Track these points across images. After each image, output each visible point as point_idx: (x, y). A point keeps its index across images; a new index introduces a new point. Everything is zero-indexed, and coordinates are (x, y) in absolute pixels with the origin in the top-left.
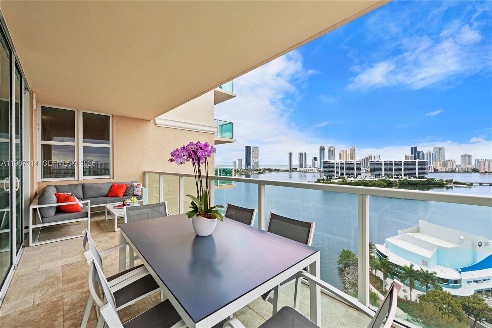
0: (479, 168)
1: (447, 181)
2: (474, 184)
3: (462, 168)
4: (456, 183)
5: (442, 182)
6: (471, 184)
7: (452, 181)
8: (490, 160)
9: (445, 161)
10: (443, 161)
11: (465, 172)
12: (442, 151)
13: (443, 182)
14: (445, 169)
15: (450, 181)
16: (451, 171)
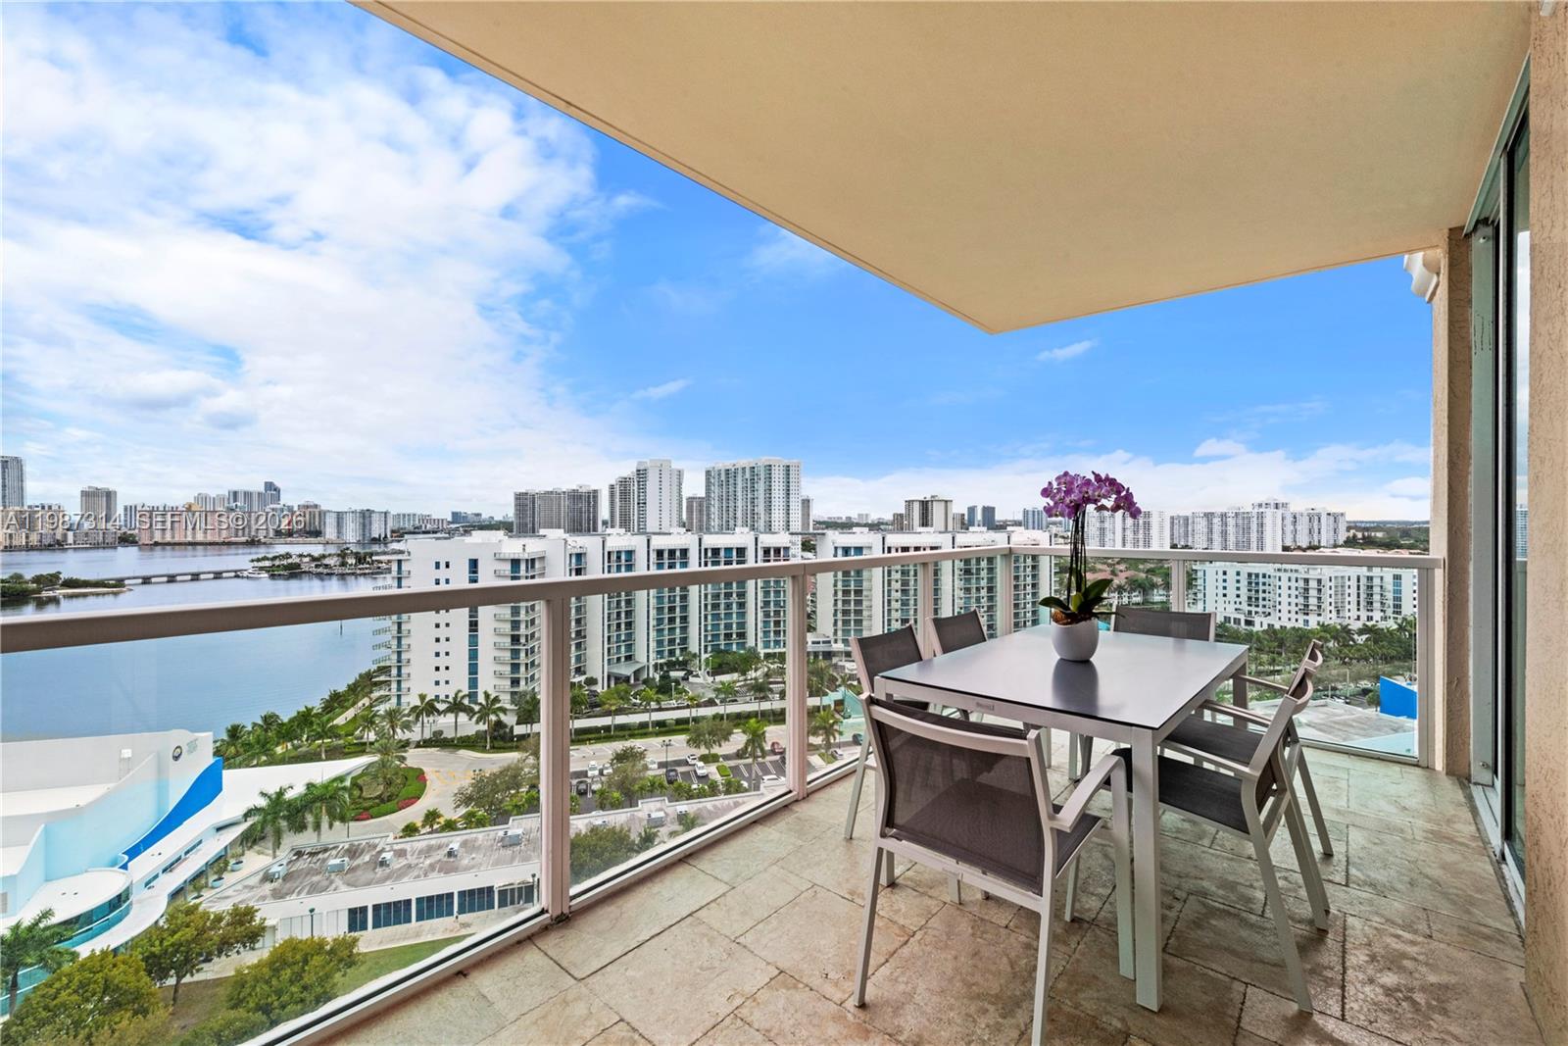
0: (137, 531)
1: (38, 579)
2: (126, 582)
3: (87, 534)
4: (71, 583)
5: (18, 586)
6: (120, 583)
7: (58, 578)
8: (164, 507)
9: (26, 508)
10: (18, 508)
11: (96, 546)
12: (12, 472)
13: (24, 586)
14: (27, 537)
15: (51, 580)
16: (50, 545)
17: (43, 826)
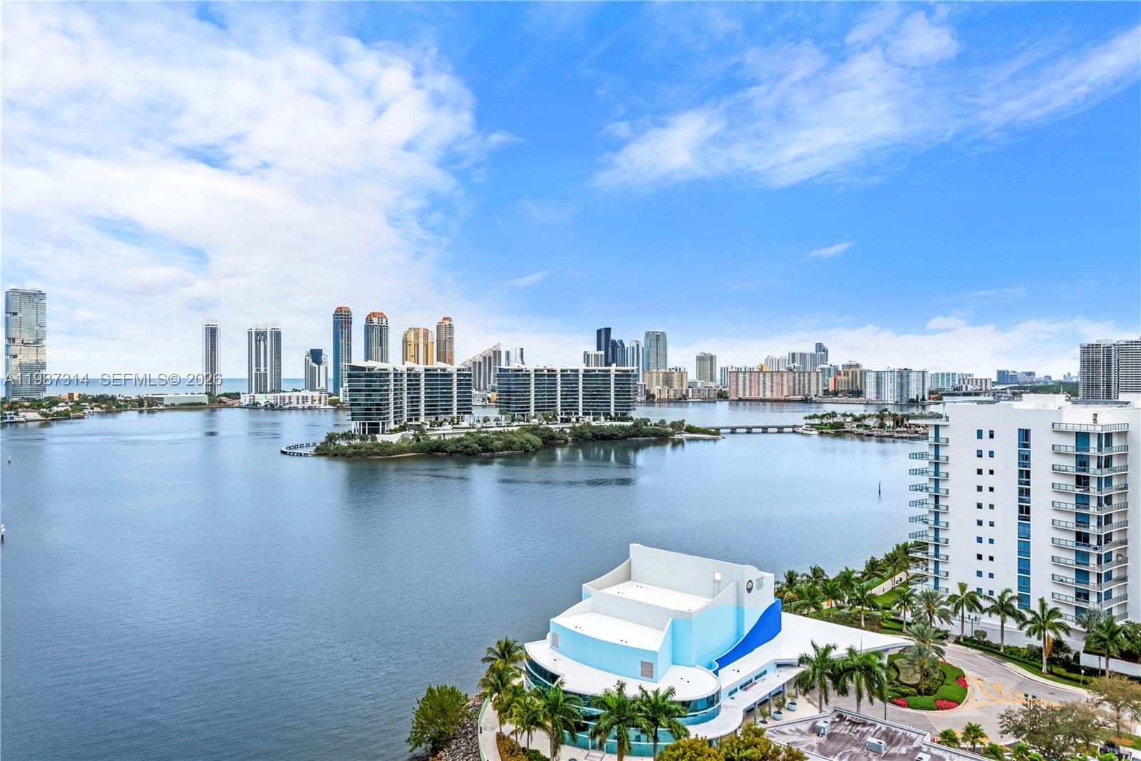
0: (728, 389)
1: (673, 425)
2: (722, 431)
3: (699, 391)
4: (690, 430)
5: (663, 429)
6: (717, 431)
7: (683, 425)
8: (745, 369)
9: (668, 370)
10: (664, 370)
11: (704, 401)
12: (661, 343)
13: (666, 429)
14: (668, 392)
15: (678, 426)
16: (680, 399)
17: (671, 620)
